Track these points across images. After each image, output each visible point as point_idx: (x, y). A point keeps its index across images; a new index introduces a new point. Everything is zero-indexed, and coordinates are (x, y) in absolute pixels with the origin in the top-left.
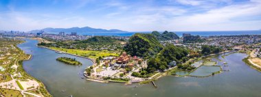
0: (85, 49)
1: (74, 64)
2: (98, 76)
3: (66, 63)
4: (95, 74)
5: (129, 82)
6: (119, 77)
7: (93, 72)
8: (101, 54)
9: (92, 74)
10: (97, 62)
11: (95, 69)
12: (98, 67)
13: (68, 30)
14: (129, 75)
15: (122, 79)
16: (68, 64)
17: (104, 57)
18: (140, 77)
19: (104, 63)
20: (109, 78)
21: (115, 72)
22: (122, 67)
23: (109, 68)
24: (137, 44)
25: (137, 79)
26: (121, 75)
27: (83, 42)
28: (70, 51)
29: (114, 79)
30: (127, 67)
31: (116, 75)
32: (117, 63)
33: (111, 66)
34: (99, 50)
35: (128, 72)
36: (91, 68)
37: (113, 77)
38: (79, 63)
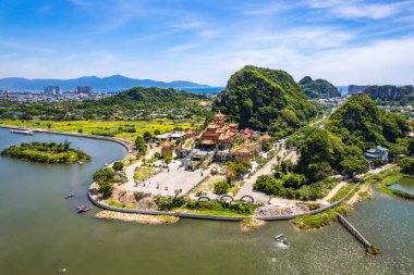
0: (106, 119)
1: (64, 161)
2: (138, 197)
3: (34, 160)
4: (129, 187)
5: (255, 220)
6: (213, 197)
7: (123, 180)
8: (150, 127)
9: (117, 188)
10: (140, 148)
11: (129, 171)
12: (139, 163)
13: (70, 82)
14: (244, 190)
15: (226, 206)
16: (43, 161)
17: (157, 132)
18: (289, 197)
19: (159, 150)
20: (178, 202)
21: (196, 176)
22: (216, 159)
23: (175, 164)
24: (253, 95)
25: (278, 204)
26: (220, 190)
27: (105, 102)
28: (59, 126)
29: (197, 206)
30: (232, 158)
31: (202, 189)
32: (200, 146)
33: (181, 156)
34: (145, 118)
35: (239, 174)
36: (118, 167)
37: (193, 197)
38: (80, 156)
